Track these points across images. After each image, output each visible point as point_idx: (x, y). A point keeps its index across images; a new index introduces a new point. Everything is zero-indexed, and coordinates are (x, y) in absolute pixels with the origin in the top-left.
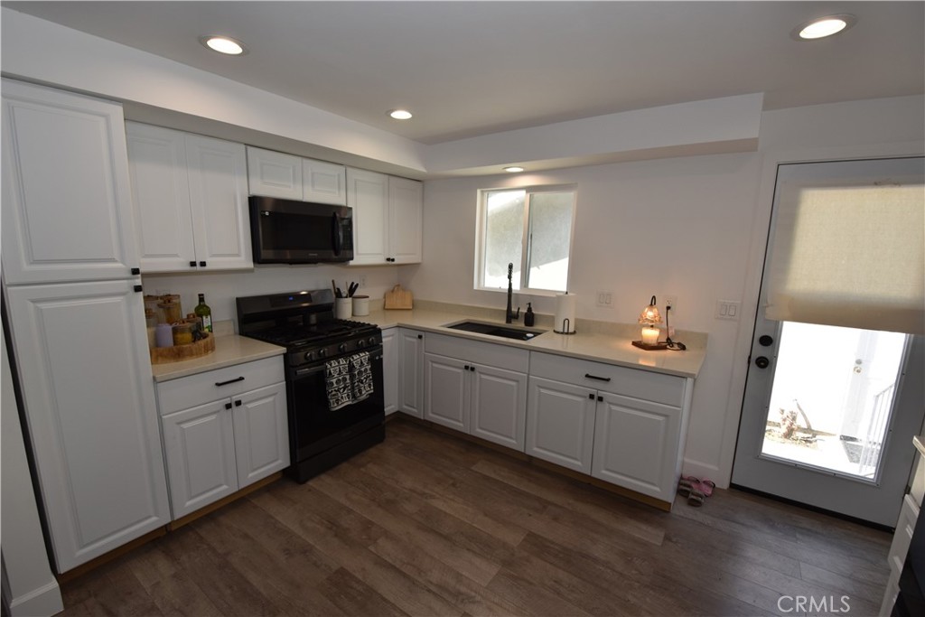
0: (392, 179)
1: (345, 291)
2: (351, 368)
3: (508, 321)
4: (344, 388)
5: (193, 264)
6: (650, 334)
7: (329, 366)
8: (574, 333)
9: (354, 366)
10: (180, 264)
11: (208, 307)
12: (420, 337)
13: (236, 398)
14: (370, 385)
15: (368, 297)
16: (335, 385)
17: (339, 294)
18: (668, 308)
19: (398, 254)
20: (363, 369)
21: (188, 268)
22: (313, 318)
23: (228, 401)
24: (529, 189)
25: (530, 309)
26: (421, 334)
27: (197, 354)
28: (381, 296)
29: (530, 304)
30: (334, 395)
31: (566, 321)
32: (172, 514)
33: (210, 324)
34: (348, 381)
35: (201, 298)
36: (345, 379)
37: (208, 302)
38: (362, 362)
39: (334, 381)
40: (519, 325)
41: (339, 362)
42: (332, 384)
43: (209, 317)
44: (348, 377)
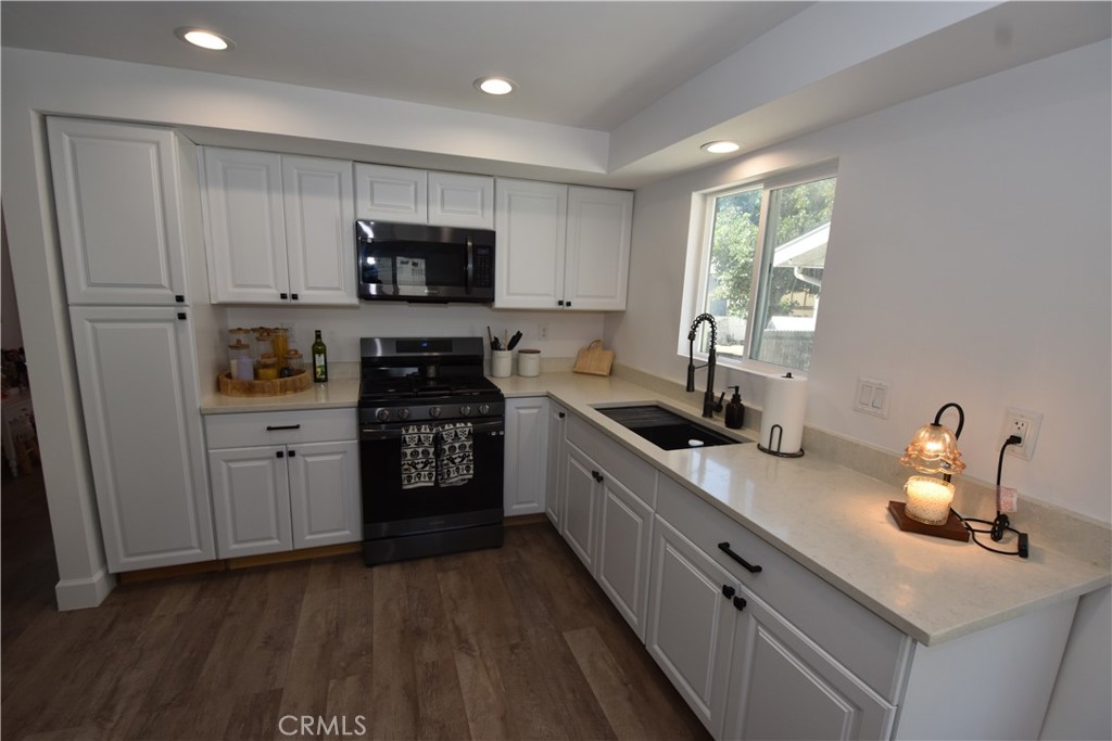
0: (573, 190)
1: (504, 343)
2: (438, 440)
3: (707, 412)
4: (426, 464)
5: (284, 296)
6: (930, 495)
7: (404, 432)
8: (800, 454)
9: (443, 438)
10: (270, 295)
11: (323, 345)
12: (562, 415)
13: (291, 448)
14: (468, 468)
15: (539, 352)
16: (409, 457)
17: (495, 345)
18: (1014, 440)
19: (578, 296)
20: (457, 445)
21: (279, 300)
22: (432, 371)
23: (280, 449)
24: (770, 180)
25: (736, 398)
26: (564, 412)
27: (270, 392)
28: (574, 355)
29: (737, 388)
30: (406, 470)
31: (777, 430)
32: (217, 554)
33: (323, 363)
34: (431, 456)
35: (318, 335)
36: (426, 453)
37: (325, 339)
38: (456, 435)
39: (409, 451)
40: (718, 423)
41: (419, 430)
42: (406, 454)
43: (322, 356)
44: (432, 450)
